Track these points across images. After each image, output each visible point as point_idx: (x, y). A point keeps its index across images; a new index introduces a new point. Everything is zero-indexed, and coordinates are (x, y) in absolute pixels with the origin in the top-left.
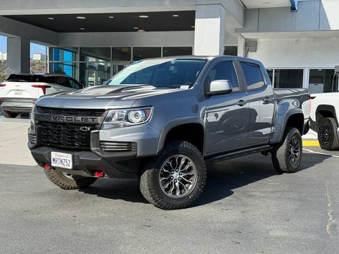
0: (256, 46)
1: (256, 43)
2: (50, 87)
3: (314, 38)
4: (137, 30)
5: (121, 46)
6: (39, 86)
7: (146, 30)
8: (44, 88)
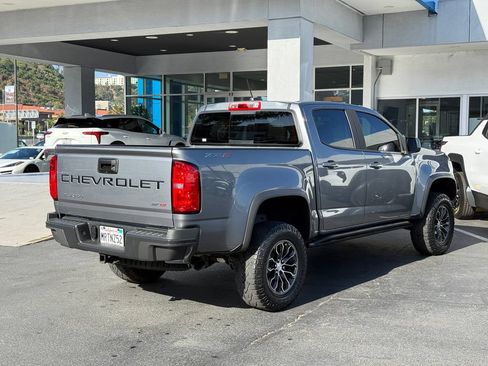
0: (392, 66)
1: (392, 61)
2: (107, 133)
3: (475, 50)
4: (235, 49)
5: (217, 71)
6: (92, 133)
7: (248, 48)
8: (99, 135)
